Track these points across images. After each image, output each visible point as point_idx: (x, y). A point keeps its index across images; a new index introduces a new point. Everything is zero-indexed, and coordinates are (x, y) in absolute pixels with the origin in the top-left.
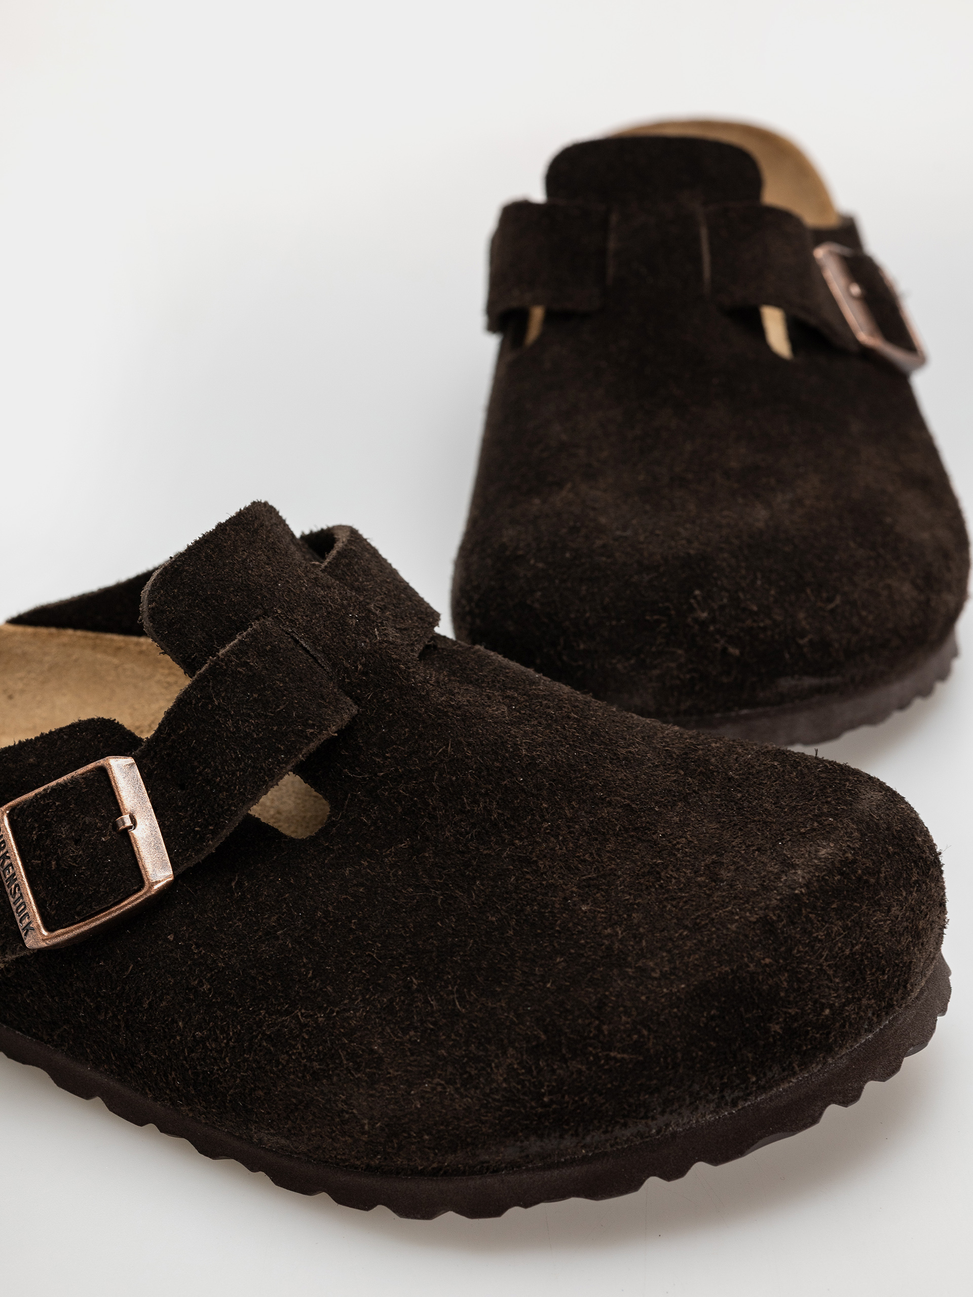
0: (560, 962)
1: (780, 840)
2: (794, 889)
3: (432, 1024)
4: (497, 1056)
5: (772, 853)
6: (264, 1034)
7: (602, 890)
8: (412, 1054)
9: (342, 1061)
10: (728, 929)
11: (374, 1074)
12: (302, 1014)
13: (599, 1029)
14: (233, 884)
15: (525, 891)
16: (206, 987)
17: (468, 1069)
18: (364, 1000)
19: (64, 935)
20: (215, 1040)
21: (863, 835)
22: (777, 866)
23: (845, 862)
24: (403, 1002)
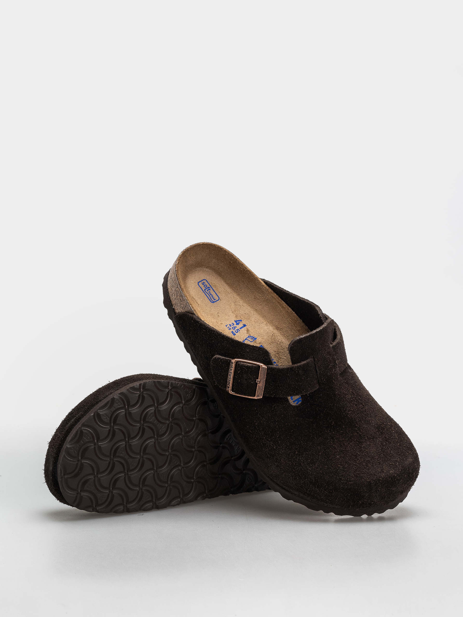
0: (326, 467)
1: (384, 463)
2: (380, 478)
3: (295, 463)
4: (303, 478)
5: (381, 465)
6: (262, 442)
7: (344, 454)
8: (288, 467)
9: (274, 458)
10: (362, 480)
11: (279, 465)
12: (272, 444)
13: (325, 486)
14: (273, 406)
15: (329, 445)
16: (257, 424)
17: (297, 477)
18: (285, 449)
19: (233, 393)
20: (253, 435)
21: (402, 471)
22: (380, 470)
23: (394, 476)
24: (292, 455)
